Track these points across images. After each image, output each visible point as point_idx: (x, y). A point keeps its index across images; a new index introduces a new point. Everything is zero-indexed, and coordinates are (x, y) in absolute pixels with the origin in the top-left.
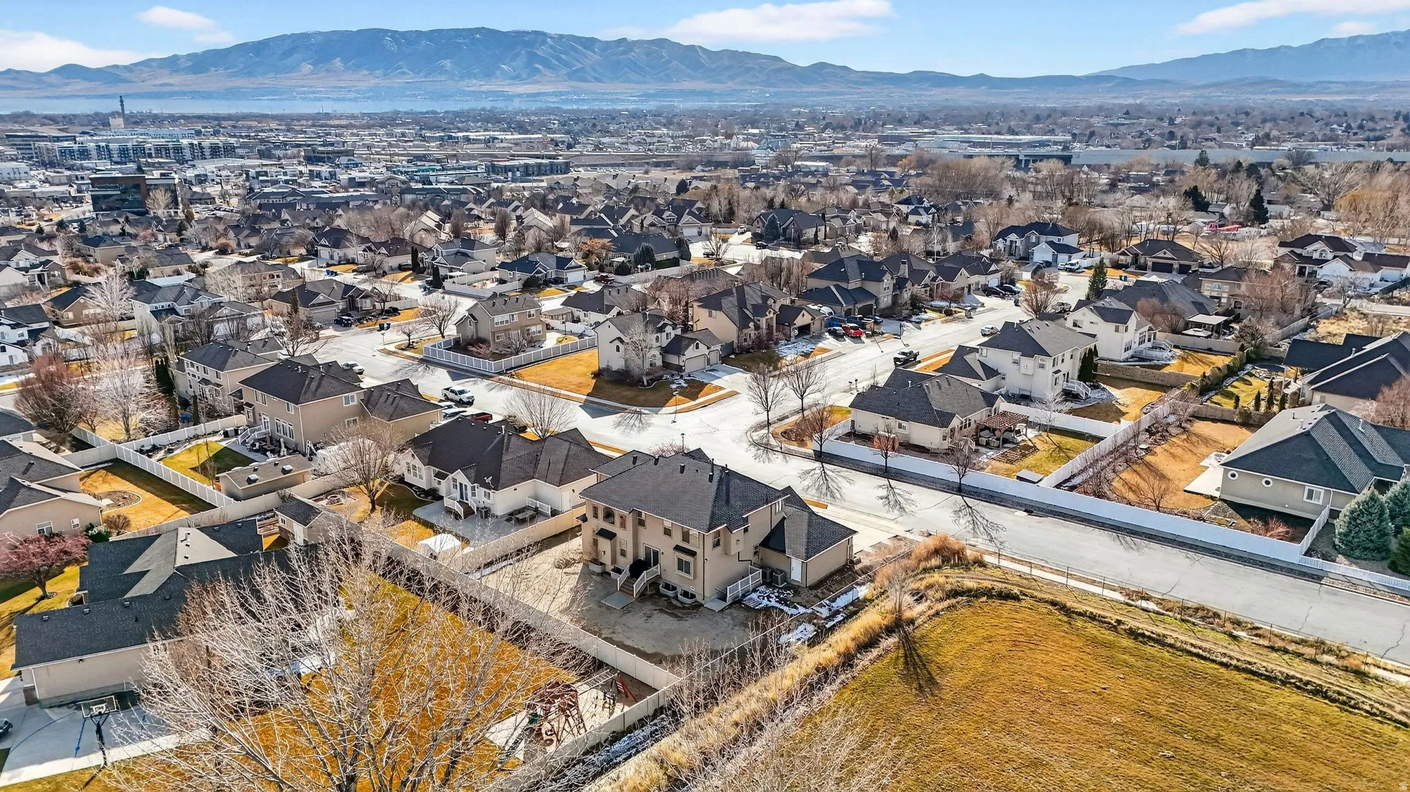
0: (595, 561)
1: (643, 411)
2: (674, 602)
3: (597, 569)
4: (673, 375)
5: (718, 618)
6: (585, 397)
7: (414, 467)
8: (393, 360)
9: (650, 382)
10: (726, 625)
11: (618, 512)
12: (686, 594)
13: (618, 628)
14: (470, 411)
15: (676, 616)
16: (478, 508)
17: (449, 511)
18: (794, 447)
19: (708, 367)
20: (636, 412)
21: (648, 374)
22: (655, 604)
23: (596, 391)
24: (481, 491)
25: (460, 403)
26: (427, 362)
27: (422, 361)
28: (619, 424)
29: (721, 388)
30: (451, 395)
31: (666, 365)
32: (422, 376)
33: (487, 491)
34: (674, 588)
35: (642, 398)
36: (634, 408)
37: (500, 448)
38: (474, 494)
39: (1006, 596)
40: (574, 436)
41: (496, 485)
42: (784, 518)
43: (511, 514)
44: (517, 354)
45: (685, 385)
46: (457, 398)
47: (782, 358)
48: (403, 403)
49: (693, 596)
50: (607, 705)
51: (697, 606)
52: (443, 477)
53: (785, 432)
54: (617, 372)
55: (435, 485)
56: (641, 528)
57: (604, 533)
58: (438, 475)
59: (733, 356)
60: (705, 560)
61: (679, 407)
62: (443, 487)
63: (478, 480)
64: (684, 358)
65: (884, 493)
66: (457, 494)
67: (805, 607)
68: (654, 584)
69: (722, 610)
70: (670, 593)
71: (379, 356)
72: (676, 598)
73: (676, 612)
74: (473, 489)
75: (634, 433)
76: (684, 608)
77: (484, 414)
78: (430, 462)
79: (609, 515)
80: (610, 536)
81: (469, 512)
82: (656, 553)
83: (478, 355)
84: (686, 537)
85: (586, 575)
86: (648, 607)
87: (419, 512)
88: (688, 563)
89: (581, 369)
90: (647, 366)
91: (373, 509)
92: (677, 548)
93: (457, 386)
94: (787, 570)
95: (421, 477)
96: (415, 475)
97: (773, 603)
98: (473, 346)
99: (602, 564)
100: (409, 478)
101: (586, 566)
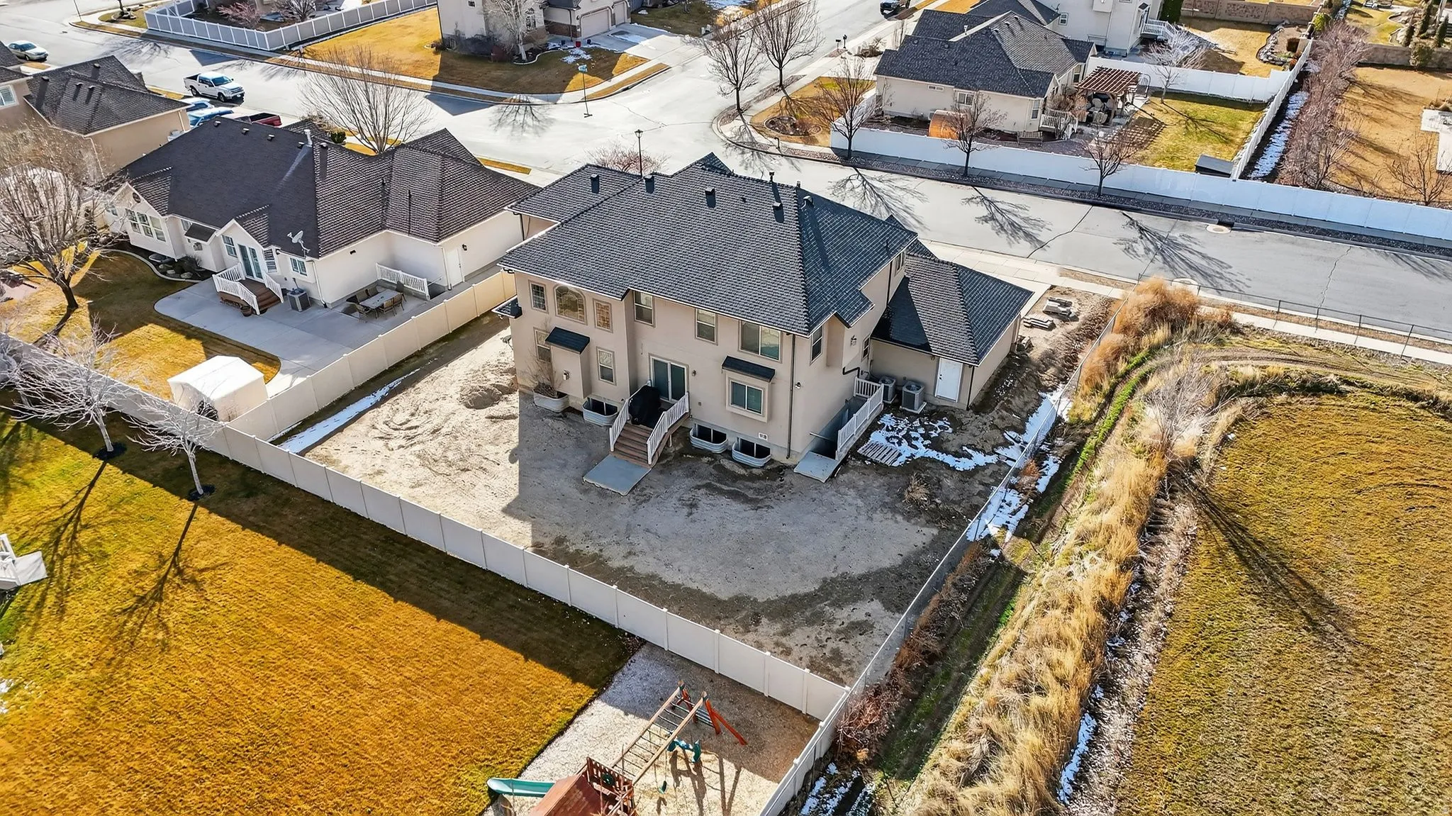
0: (547, 389)
1: (533, 100)
2: (727, 464)
3: (554, 405)
4: (563, 43)
5: (829, 495)
6: (430, 83)
7: (144, 218)
8: (98, 37)
9: (532, 53)
10: (852, 510)
11: (590, 296)
12: (746, 447)
13: (640, 542)
14: (238, 112)
15: (747, 500)
16: (284, 291)
17: (229, 301)
18: (799, 146)
19: (614, 29)
20: (520, 103)
21: (527, 41)
22: (692, 473)
23: (445, 73)
24: (284, 260)
25: (219, 99)
26: (155, 38)
27: (145, 37)
28: (500, 123)
29: (644, 60)
30: (202, 88)
31: (551, 28)
32: (149, 61)
33: (297, 258)
34: (720, 437)
35: (524, 80)
36: (517, 97)
37: (309, 176)
38: (271, 266)
39: (1315, 389)
40: (442, 144)
41: (315, 248)
42: (905, 281)
43: (353, 299)
44: (303, 18)
45: (588, 57)
46: (214, 91)
47: (718, 12)
48: (107, 100)
49: (763, 452)
50: (681, 766)
51: (778, 471)
52: (205, 235)
53: (772, 123)
54: (474, 40)
55: (192, 252)
56: (643, 327)
57: (560, 337)
58: (192, 232)
59: (644, 12)
60: (794, 385)
61: (589, 92)
62: (208, 255)
63: (276, 237)
64: (578, 13)
65: (983, 211)
66: (238, 266)
67: (982, 451)
68: (680, 432)
69: (832, 476)
70: (716, 448)
71: (75, 34)
72: (728, 453)
73: (738, 487)
74: (268, 256)
75: (529, 136)
76: (753, 478)
77: (264, 115)
78: (173, 207)
79: (570, 303)
80: (578, 343)
81: (268, 300)
82: (678, 372)
83: (237, 22)
84: (749, 342)
85: (529, 417)
86: (682, 485)
87: (165, 306)
88: (756, 393)
89: (413, 40)
90: (522, 28)
91: (73, 306)
92: (731, 363)
93: (210, 72)
94: (930, 381)
95: (160, 237)
96: (148, 233)
97: (922, 451)
98: (227, 6)
99: (561, 395)
100: (137, 239)
101: (525, 397)
